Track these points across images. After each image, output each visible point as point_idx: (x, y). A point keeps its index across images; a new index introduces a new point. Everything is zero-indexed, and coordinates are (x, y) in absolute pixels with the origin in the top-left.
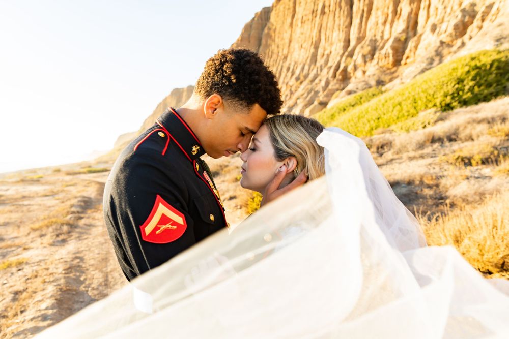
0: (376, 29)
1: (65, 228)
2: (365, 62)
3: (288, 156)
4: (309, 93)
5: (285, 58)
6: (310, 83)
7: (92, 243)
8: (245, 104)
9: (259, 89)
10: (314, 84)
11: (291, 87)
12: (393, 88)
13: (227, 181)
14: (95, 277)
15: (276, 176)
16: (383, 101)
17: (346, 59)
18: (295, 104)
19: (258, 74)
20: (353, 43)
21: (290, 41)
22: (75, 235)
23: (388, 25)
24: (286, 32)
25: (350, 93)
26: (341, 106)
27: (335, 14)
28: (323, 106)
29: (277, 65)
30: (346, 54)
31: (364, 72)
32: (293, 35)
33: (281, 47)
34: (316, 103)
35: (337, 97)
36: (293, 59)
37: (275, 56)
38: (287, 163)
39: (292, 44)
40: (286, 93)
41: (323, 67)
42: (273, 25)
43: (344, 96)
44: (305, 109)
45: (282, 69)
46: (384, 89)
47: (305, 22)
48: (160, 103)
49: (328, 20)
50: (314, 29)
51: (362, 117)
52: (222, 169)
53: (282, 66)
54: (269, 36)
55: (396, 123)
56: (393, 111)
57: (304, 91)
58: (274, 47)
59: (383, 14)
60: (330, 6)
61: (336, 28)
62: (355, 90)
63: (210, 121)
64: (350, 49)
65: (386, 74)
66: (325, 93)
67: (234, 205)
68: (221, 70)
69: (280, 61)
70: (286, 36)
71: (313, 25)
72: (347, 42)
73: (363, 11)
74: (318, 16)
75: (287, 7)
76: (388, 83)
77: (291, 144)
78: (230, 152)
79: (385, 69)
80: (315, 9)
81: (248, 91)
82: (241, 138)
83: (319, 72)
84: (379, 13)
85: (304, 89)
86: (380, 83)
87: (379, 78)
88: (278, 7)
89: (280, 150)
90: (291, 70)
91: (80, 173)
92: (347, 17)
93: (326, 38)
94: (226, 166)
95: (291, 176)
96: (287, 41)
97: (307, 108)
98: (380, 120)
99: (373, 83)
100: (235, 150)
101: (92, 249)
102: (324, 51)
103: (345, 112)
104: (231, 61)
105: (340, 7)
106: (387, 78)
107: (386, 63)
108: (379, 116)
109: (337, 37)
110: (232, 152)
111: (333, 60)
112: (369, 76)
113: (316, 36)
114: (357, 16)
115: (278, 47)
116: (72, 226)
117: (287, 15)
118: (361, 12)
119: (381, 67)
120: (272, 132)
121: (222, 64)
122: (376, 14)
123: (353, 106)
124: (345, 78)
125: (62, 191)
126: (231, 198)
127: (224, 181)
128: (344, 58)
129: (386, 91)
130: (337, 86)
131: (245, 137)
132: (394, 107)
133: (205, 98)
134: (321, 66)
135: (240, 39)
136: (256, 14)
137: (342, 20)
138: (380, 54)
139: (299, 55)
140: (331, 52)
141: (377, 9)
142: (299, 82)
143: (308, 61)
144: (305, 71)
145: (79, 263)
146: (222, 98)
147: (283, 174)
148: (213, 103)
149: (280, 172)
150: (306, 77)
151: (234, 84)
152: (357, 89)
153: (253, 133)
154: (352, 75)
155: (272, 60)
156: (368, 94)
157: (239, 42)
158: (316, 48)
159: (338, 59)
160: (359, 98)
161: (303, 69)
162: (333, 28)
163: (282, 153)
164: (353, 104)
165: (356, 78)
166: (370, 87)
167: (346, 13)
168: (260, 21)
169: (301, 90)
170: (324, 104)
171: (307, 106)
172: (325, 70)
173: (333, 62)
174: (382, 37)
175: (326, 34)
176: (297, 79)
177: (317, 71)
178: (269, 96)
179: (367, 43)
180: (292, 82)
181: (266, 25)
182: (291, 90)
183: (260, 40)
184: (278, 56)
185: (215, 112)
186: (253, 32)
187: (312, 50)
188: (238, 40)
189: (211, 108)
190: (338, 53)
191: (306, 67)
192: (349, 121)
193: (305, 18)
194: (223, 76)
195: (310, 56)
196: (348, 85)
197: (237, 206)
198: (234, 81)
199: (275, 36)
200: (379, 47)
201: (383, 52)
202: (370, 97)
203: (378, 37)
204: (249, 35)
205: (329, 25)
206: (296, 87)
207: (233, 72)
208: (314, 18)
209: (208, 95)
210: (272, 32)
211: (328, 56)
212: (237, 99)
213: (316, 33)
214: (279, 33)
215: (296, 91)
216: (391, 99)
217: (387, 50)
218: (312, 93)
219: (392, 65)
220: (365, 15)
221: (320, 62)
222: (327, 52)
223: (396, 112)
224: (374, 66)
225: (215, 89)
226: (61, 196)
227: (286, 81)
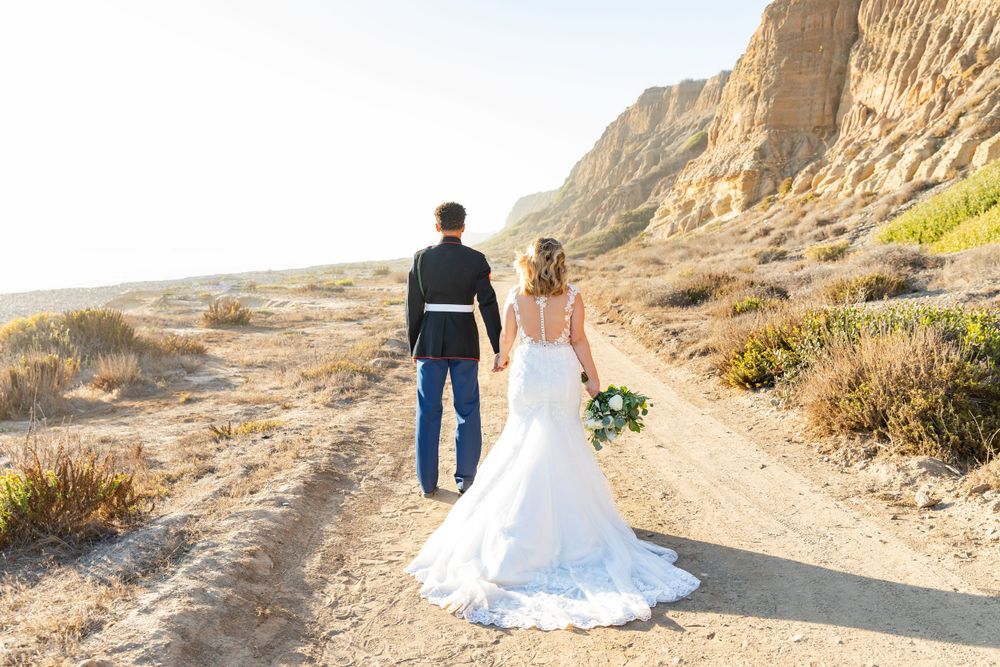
11: (946, 82)
18: (954, 127)
29: (915, 24)
40: (931, 100)
45: (927, 34)
53: (928, 26)
57: (981, 94)
69: (924, 14)
97: (983, 140)
142: (971, 69)
169: (971, 95)
171: (982, 134)
176: (967, 61)
180: (953, 68)
182: (945, 91)
206: (961, 84)
215: (960, 93)
226: (375, 321)
227: (934, 67)
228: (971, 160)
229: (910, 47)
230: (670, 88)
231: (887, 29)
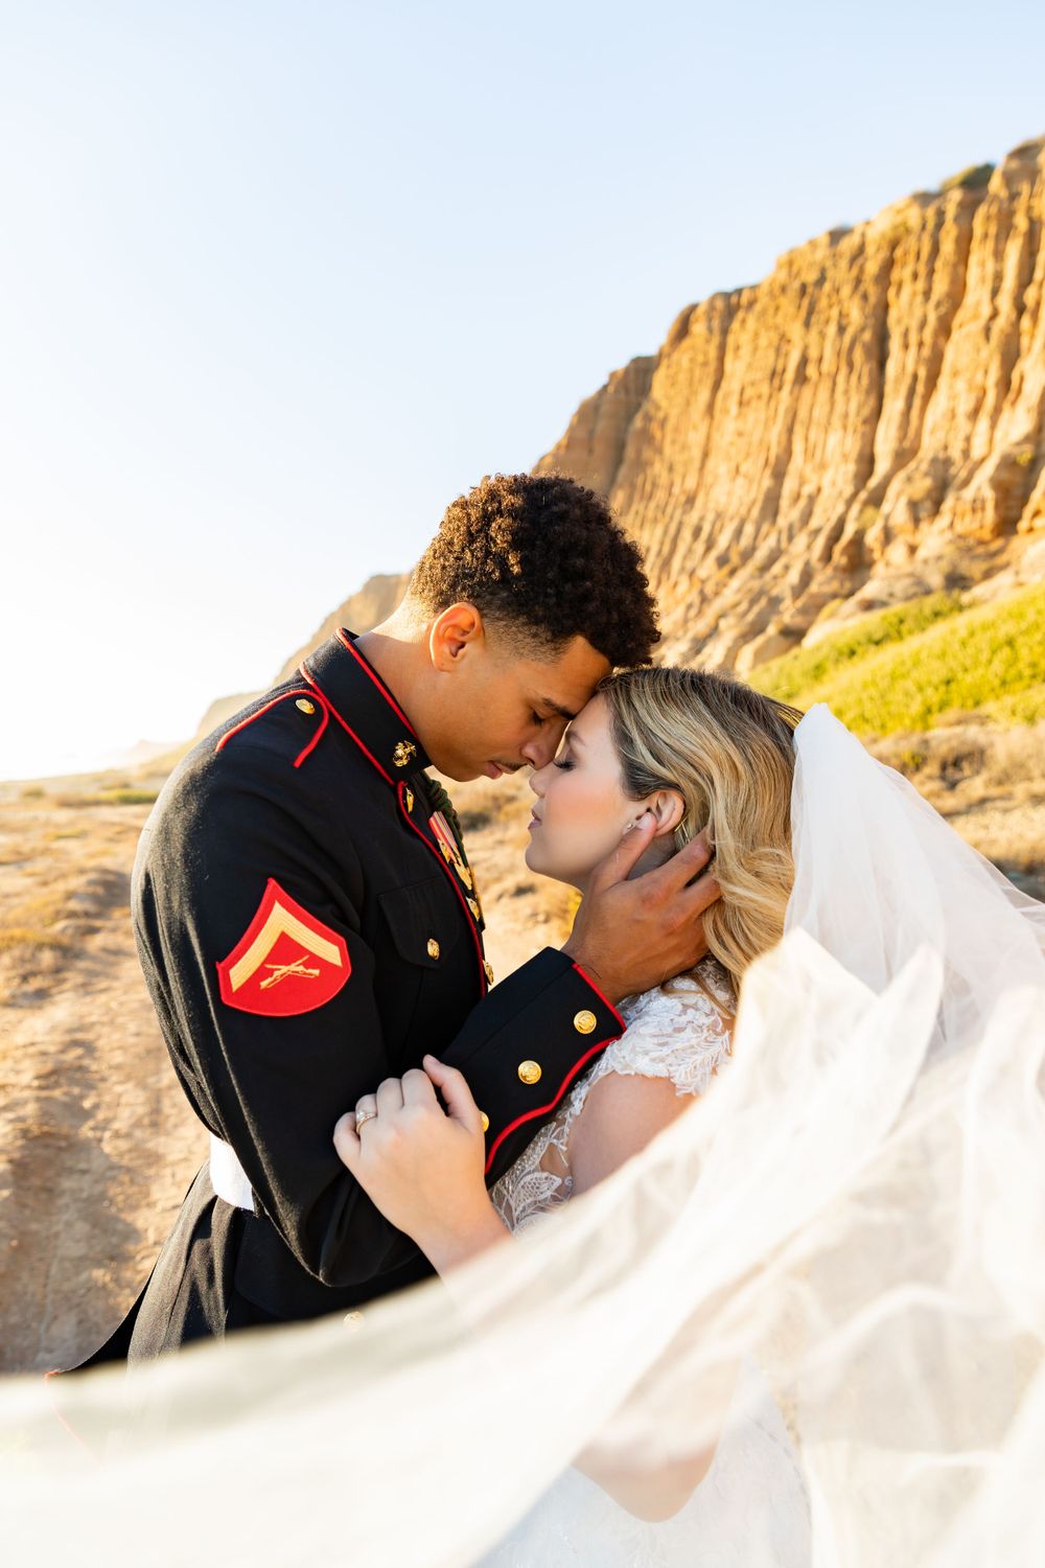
0: (950, 429)
1: (47, 958)
2: (916, 521)
3: (657, 787)
4: (753, 602)
5: (690, 501)
6: (757, 573)
7: (121, 1004)
8: (545, 635)
9: (586, 597)
10: (768, 576)
11: (703, 582)
12: (994, 594)
13: (511, 841)
14: (124, 1100)
15: (623, 840)
16: (963, 633)
17: (861, 511)
18: (714, 632)
19: (587, 552)
20: (882, 466)
21: (706, 455)
22: (73, 978)
23: (983, 422)
24: (695, 428)
25: (869, 606)
26: (843, 642)
27: (834, 384)
28: (791, 640)
29: (667, 519)
30: (863, 495)
31: (913, 549)
32: (716, 436)
33: (679, 468)
34: (772, 630)
35: (832, 615)
36: (711, 505)
37: (660, 495)
38: (658, 807)
39: (711, 463)
40: (689, 600)
41: (794, 532)
42: (658, 408)
43: (851, 615)
44: (741, 647)
45: (678, 531)
46: (966, 598)
47: (749, 403)
48: (332, 615)
49: (815, 400)
50: (774, 423)
51: (904, 676)
52: (499, 808)
53: (680, 524)
54: (646, 437)
55: (997, 697)
56: (990, 662)
57: (738, 597)
58: (658, 468)
59: (970, 387)
60: (820, 360)
61: (836, 422)
62: (884, 597)
63: (445, 675)
64: (873, 482)
65: (974, 558)
66: (800, 603)
67: (528, 911)
68: (482, 535)
69: (675, 508)
70: (696, 439)
71: (772, 412)
72: (867, 462)
73: (915, 377)
74: (787, 388)
75: (700, 358)
76: (978, 582)
77: (668, 751)
78: (500, 766)
79: (971, 542)
80: (780, 368)
81: (553, 600)
82: (534, 729)
83: (784, 544)
84: (961, 385)
85: (739, 590)
86: (957, 581)
87: (955, 567)
88: (675, 356)
89: (639, 769)
90: (704, 535)
91: (97, 803)
92: (868, 392)
93: (806, 450)
94: (511, 799)
95: (667, 844)
96: (697, 453)
97: (746, 643)
98: (953, 686)
99: (935, 579)
100: (516, 760)
101: (120, 1020)
102: (802, 482)
103: (855, 658)
104: (513, 513)
105: (851, 365)
106: (975, 569)
107: (976, 525)
108: (950, 675)
109: (840, 445)
110: (506, 765)
111: (825, 511)
112: (925, 562)
113: (779, 443)
114: (896, 391)
115: (671, 469)
116: (68, 953)
117: (700, 381)
118: (908, 380)
119: (960, 537)
120: (619, 717)
121: (487, 518)
122: (951, 387)
123: (877, 643)
124: (858, 563)
125: (46, 851)
126: (521, 891)
127: (501, 843)
128: (856, 508)
129: (971, 605)
130: (835, 586)
131: (546, 727)
132: (994, 652)
133: (436, 611)
134: (790, 528)
135: (565, 442)
136: (613, 375)
137: (854, 402)
138: (958, 499)
139: (729, 494)
140: (819, 490)
141: (955, 374)
142: (726, 570)
143: (755, 512)
144: (745, 541)
145: (80, 1058)
146: (482, 616)
147: (644, 838)
148: (455, 626)
149: (635, 830)
150: (747, 555)
151: (518, 577)
152: (891, 595)
153: (568, 716)
154: (876, 555)
155: (652, 505)
156: (921, 610)
157: (562, 452)
158: (779, 475)
159: (840, 508)
160: (895, 620)
161: (739, 533)
162: (829, 423)
163: (642, 778)
164: (877, 636)
165: (888, 564)
166: (928, 592)
167: (865, 381)
168: (622, 396)
169: (730, 594)
170: (793, 635)
171: (746, 637)
172: (801, 540)
173: (823, 518)
174: (966, 453)
175: (807, 439)
176: (722, 561)
177: (779, 541)
178: (615, 616)
179: (924, 466)
180: (708, 568)
181: (639, 405)
182: (702, 592)
183: (619, 448)
184: (670, 494)
185: (461, 652)
186: (603, 426)
187: (767, 482)
188: (559, 447)
189: (452, 639)
190: (841, 493)
191: (749, 529)
192: (865, 687)
193: (749, 392)
194: (488, 553)
195: (761, 497)
196: (863, 584)
197: (534, 915)
198: (516, 569)
199: (663, 437)
200: (958, 481)
201: (968, 494)
202: (926, 619)
203: (955, 453)
204: (591, 433)
205: (817, 413)
206: (717, 585)
207: (516, 544)
208: (775, 393)
209: (445, 604)
210: (655, 428)
211: (812, 499)
212: (522, 619)
213: (780, 436)
214: (677, 430)
215: (717, 594)
216: (985, 627)
217: (979, 489)
218: (763, 602)
219: (993, 531)
220: (920, 388)
221: (789, 514)
222: (807, 490)
223: (998, 666)
224: (942, 532)
225: (463, 589)
226: (40, 865)
227: (689, 565)
228: (733, 664)
229: (662, 544)
230: (397, 577)
231: (638, 523)
